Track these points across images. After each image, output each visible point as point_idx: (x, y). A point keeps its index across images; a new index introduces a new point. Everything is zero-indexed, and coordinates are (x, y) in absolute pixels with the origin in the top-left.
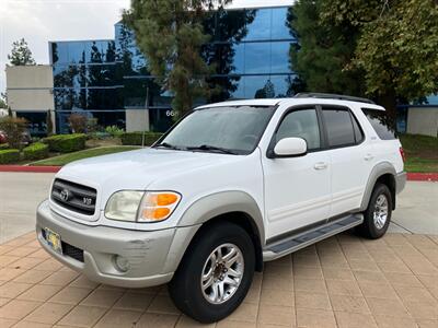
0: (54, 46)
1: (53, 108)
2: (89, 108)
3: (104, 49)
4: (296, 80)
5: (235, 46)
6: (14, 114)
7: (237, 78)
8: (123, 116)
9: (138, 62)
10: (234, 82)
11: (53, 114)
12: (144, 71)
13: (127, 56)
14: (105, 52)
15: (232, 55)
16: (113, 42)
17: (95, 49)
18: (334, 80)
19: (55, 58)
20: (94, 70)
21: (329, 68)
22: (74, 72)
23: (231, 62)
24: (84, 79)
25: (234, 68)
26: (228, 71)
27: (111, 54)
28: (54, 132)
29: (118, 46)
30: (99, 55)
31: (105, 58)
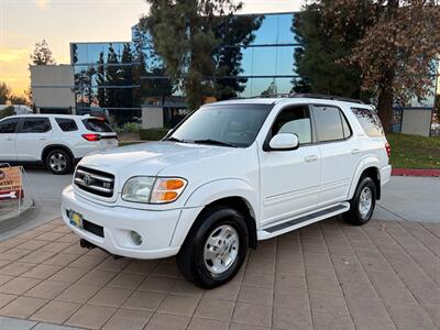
0: (74, 47)
1: (74, 105)
2: (107, 106)
3: (119, 51)
4: (300, 82)
5: (242, 50)
6: (38, 111)
7: (244, 80)
8: (139, 114)
9: (153, 63)
10: (241, 84)
11: (74, 111)
12: (156, 71)
13: (142, 57)
14: (121, 54)
15: (241, 58)
16: (128, 44)
17: (111, 50)
18: (335, 84)
19: (75, 59)
20: (111, 70)
21: (332, 73)
22: (92, 72)
23: (239, 65)
24: (101, 79)
25: (242, 70)
26: (236, 73)
27: (127, 55)
29: (133, 48)
30: (115, 56)
31: (120, 60)
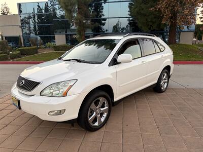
0: (19, 5)
1: (22, 35)
2: (38, 35)
3: (43, 7)
4: (132, 20)
5: (103, 5)
6: (4, 38)
7: (105, 20)
8: (54, 38)
9: (60, 13)
10: (103, 22)
11: (22, 37)
12: (62, 17)
13: (54, 9)
14: (44, 8)
15: (102, 9)
16: (47, 2)
17: (39, 6)
18: (149, 20)
19: (20, 11)
20: (40, 16)
21: (148, 14)
22: (30, 18)
23: (102, 12)
24: (35, 21)
25: (104, 15)
26: (101, 16)
27: (46, 9)
28: (23, 46)
29: (50, 5)
30: (41, 9)
31: (43, 11)
